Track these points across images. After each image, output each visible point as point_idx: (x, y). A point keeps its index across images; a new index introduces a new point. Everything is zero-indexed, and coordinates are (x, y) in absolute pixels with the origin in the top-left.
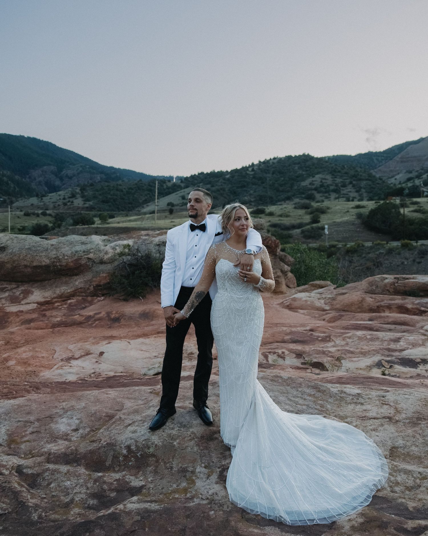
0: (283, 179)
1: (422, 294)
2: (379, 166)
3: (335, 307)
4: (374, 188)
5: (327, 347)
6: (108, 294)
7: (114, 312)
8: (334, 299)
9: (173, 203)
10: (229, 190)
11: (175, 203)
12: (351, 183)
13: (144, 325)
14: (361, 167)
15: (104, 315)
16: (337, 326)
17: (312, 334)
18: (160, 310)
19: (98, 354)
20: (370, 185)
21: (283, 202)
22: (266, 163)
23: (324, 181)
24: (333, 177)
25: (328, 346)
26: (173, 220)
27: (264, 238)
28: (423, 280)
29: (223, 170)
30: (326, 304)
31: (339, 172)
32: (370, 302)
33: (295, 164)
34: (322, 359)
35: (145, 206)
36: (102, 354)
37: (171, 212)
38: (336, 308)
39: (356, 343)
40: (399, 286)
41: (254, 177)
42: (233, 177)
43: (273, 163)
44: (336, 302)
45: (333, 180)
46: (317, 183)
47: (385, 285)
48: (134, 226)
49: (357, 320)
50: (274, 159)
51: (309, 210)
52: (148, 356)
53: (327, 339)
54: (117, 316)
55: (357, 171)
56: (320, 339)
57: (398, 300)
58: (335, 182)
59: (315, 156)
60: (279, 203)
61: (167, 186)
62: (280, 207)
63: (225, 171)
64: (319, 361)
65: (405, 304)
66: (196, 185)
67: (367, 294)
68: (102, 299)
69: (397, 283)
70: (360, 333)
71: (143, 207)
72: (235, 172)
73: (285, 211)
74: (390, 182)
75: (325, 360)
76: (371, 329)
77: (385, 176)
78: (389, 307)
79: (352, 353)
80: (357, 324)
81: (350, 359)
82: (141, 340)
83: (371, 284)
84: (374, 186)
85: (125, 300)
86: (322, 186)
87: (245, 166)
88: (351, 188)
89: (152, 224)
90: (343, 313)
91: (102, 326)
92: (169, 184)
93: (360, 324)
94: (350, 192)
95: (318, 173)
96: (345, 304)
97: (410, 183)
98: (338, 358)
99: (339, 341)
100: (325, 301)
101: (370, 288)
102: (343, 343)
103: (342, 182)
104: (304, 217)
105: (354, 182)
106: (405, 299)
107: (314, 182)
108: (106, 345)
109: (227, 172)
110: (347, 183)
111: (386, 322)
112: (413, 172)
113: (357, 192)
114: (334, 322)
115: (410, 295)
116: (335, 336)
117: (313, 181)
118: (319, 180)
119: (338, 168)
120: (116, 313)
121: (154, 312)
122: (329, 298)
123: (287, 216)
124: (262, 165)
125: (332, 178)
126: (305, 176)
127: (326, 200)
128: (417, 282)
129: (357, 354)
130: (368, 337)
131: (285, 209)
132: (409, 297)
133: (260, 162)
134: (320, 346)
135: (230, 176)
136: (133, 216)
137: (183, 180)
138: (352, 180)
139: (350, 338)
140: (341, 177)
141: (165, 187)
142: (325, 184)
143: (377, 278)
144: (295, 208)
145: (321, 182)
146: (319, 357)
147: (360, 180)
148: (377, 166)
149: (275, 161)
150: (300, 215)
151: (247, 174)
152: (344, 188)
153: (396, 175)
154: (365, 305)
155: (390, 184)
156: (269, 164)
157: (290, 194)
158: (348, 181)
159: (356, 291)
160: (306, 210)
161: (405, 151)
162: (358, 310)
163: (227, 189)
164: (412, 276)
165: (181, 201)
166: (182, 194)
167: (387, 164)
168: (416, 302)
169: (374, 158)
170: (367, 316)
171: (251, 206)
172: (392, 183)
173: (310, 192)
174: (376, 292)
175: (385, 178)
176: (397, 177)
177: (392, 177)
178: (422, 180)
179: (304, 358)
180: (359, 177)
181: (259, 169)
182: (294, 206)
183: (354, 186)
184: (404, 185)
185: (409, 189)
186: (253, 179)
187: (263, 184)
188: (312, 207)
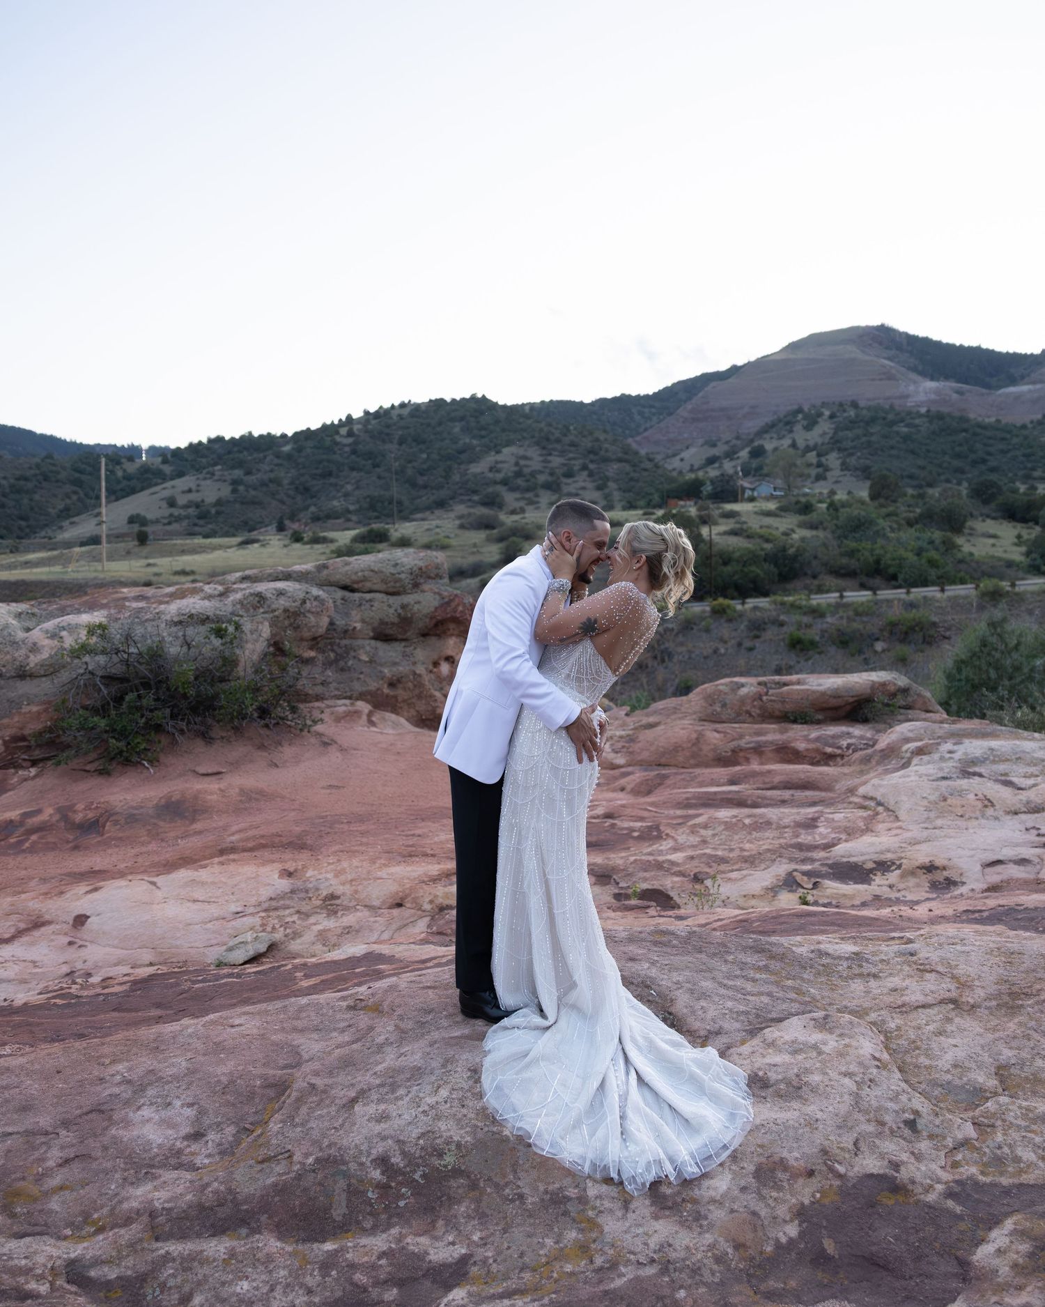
0: (424, 456)
1: (820, 717)
2: (646, 430)
3: (639, 758)
4: (637, 481)
5: (660, 853)
6: (48, 759)
7: (80, 806)
8: (631, 739)
9: (144, 518)
10: (292, 483)
11: (149, 516)
12: (584, 468)
13: (172, 834)
14: (605, 431)
15: (51, 815)
16: (664, 803)
17: (613, 825)
18: (212, 794)
19: (71, 922)
20: (627, 474)
21: (428, 513)
22: (382, 415)
23: (522, 462)
24: (544, 452)
25: (661, 851)
26: (151, 561)
27: (446, 600)
28: (820, 685)
29: (273, 433)
30: (617, 752)
31: (558, 441)
32: (715, 742)
33: (452, 420)
34: (661, 883)
35: (66, 523)
36: (80, 920)
37: (142, 539)
38: (641, 761)
39: (723, 837)
40: (771, 701)
41: (354, 452)
42: (300, 450)
43: (400, 416)
44: (640, 745)
45: (544, 461)
46: (508, 469)
47: (742, 701)
48: (44, 578)
49: (701, 785)
50: (403, 405)
51: (495, 531)
52: (215, 915)
53: (652, 834)
54: (91, 815)
55: (597, 440)
56: (636, 834)
57: (773, 734)
58: (550, 465)
59: (501, 403)
60: (419, 516)
61: (125, 471)
62: (426, 525)
63: (278, 435)
64: (655, 887)
65: (790, 742)
66: (205, 471)
67: (705, 723)
68: (32, 775)
69: (767, 694)
70: (724, 814)
71: (61, 528)
72: (305, 436)
73: (438, 534)
74: (670, 467)
75: (668, 883)
76: (741, 803)
77: (658, 453)
78: (758, 750)
79: (723, 860)
80: (706, 793)
81: (723, 876)
82: (183, 874)
83: (710, 699)
84: (635, 475)
85: (104, 772)
86: (519, 474)
87: (329, 423)
88: (585, 481)
89: (96, 571)
90: (664, 771)
91: (53, 847)
92: (131, 468)
93: (715, 793)
94: (584, 488)
95: (508, 443)
96: (662, 750)
97: (714, 468)
98: (695, 875)
99: (684, 837)
100: (612, 745)
101: (710, 710)
102: (694, 840)
103: (564, 465)
104: (484, 550)
105: (591, 466)
106: (786, 731)
107: (499, 466)
108: (90, 896)
109: (284, 436)
110: (576, 468)
111: (768, 786)
112: (719, 444)
113: (599, 488)
114: (649, 793)
115: (795, 721)
116: (668, 825)
117: (497, 462)
118: (513, 460)
119: (553, 431)
120: (88, 808)
121: (196, 798)
122: (621, 737)
123: (444, 548)
124: (373, 422)
125: (541, 455)
126: (478, 449)
127: (531, 507)
128: (808, 690)
129: (734, 864)
130: (747, 821)
131: (438, 530)
132: (795, 726)
133: (367, 413)
134: (643, 852)
135: (293, 449)
136: (34, 551)
137: (169, 456)
138: (587, 462)
139: (705, 827)
140: (562, 453)
141: (120, 474)
142: (526, 471)
143: (722, 684)
144: (462, 527)
145: (517, 464)
146: (655, 878)
147: (606, 460)
148: (641, 430)
149: (405, 412)
150: (475, 545)
151: (337, 444)
152: (570, 481)
153: (682, 450)
154: (706, 748)
155: (670, 471)
156: (391, 418)
157: (443, 493)
158: (577, 464)
159: (680, 719)
160: (488, 532)
161: (701, 394)
162: (692, 762)
163: (285, 482)
164: (794, 677)
165: (166, 511)
166: (166, 493)
167: (662, 425)
168: (814, 735)
169: (634, 410)
170: (721, 772)
171: (350, 524)
172: (674, 469)
173: (490, 490)
174: (724, 717)
175: (658, 458)
176: (685, 455)
177: (674, 455)
178: (739, 462)
179: (618, 883)
180: (602, 453)
181: (366, 431)
182: (458, 522)
183: (591, 475)
184: (701, 474)
185: (712, 482)
186: (353, 457)
187: (377, 470)
188: (502, 524)
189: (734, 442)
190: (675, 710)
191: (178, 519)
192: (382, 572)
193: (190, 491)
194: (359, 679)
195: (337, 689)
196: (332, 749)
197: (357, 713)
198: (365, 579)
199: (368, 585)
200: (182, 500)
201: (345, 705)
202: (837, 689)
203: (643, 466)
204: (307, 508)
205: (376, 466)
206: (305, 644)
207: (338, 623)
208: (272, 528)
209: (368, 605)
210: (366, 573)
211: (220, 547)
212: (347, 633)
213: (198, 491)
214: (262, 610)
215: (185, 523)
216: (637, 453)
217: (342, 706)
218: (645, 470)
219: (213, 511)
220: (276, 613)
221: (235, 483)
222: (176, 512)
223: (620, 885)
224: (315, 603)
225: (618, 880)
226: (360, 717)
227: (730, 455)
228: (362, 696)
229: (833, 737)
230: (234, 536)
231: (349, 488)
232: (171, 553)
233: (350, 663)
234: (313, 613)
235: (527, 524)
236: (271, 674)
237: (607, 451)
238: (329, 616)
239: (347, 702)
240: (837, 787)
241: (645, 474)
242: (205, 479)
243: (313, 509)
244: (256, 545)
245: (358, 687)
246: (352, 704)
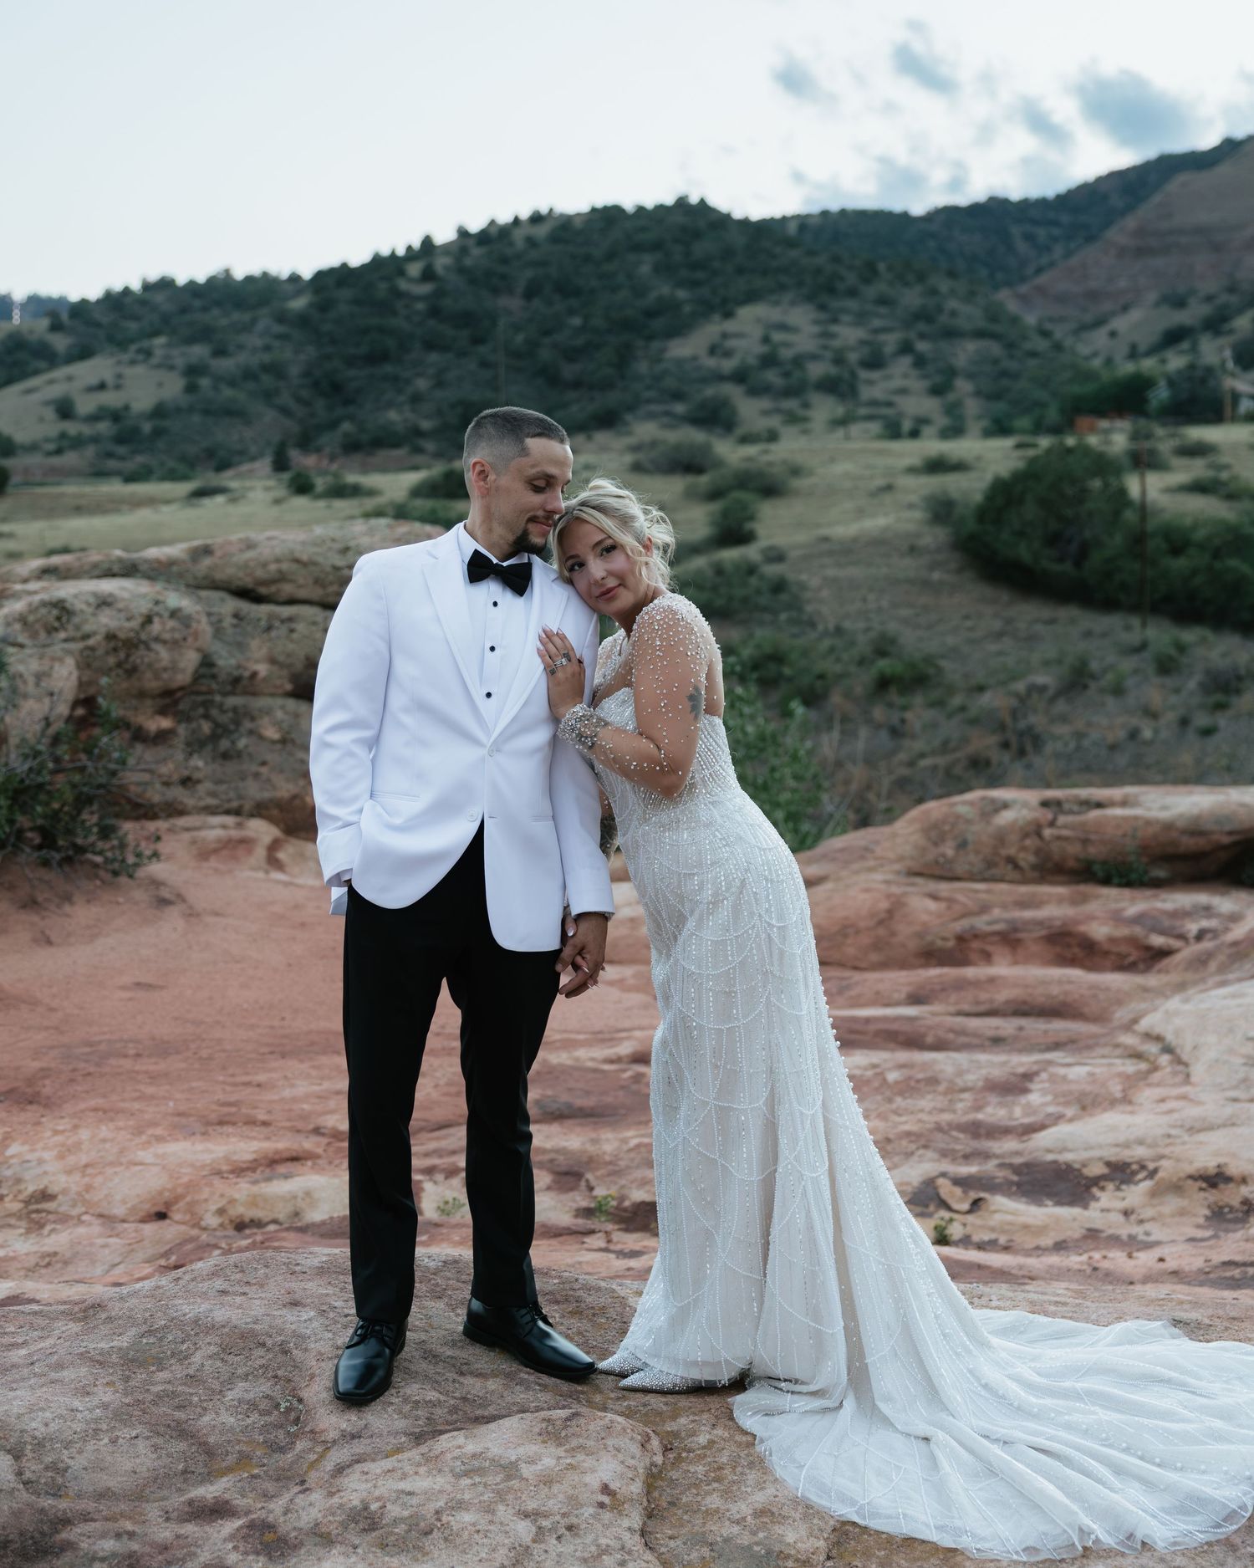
0: (577, 321)
1: (1160, 873)
2: (1039, 271)
4: (1015, 376)
10: (306, 374)
11: (20, 436)
12: (906, 348)
14: (952, 274)
20: (996, 362)
22: (494, 238)
23: (777, 337)
24: (822, 316)
28: (1166, 808)
31: (852, 293)
32: (925, 917)
33: (638, 248)
40: (1059, 838)
41: (435, 312)
42: (324, 306)
43: (531, 242)
45: (821, 335)
46: (747, 349)
47: (1001, 838)
50: (536, 218)
51: (705, 479)
57: (1052, 905)
58: (834, 343)
59: (738, 214)
63: (282, 275)
65: (1078, 922)
66: (133, 347)
67: (919, 880)
69: (1052, 824)
72: (336, 279)
74: (1086, 351)
76: (912, 1040)
77: (1061, 320)
78: (1011, 939)
80: (854, 1019)
83: (935, 833)
84: (1013, 365)
86: (769, 361)
87: (384, 252)
88: (905, 376)
93: (868, 1020)
94: (903, 391)
95: (751, 297)
97: (1178, 353)
103: (863, 343)
105: (922, 346)
106: (1084, 899)
107: (731, 343)
109: (295, 279)
110: (889, 349)
111: (982, 1008)
112: (1192, 301)
113: (935, 391)
115: (1106, 881)
117: (725, 336)
118: (757, 332)
119: (843, 271)
124: (476, 252)
125: (816, 322)
126: (687, 309)
127: (790, 430)
128: (1136, 818)
130: (892, 1076)
133: (463, 233)
135: (311, 305)
137: (65, 316)
138: (911, 336)
140: (861, 318)
142: (786, 354)
143: (964, 803)
145: (766, 340)
147: (951, 334)
148: (1029, 271)
149: (541, 231)
151: (399, 294)
152: (875, 375)
153: (1113, 314)
154: (904, 931)
155: (1087, 358)
156: (511, 244)
157: (613, 398)
158: (890, 341)
159: (870, 870)
160: (690, 479)
161: (1157, 198)
162: (874, 957)
163: (294, 371)
164: (1116, 793)
165: (53, 427)
166: (56, 391)
167: (1074, 261)
168: (1132, 910)
169: (1016, 231)
170: (900, 980)
171: (419, 459)
172: (1095, 354)
173: (709, 392)
174: (960, 868)
175: (1059, 332)
176: (1121, 323)
177: (1099, 323)
178: (1231, 339)
179: (591, 1189)
180: (943, 319)
181: (461, 270)
182: (629, 458)
183: (920, 362)
184: (1148, 365)
185: (1171, 383)
186: (432, 323)
187: (482, 349)
188: (718, 464)
189: (1224, 298)
190: (865, 852)
191: (77, 443)
192: (315, 564)
193: (102, 386)
194: (257, 775)
195: (213, 794)
196: (173, 915)
197: (246, 843)
198: (282, 578)
199: (287, 589)
200: (85, 405)
201: (224, 827)
202: (1198, 818)
203: (1028, 346)
204: (333, 425)
205: (478, 341)
206: (149, 702)
207: (221, 662)
208: (264, 465)
209: (283, 630)
210: (285, 566)
211: (151, 502)
212: (239, 683)
213: (118, 387)
214: (62, 635)
215: (90, 451)
216: (1015, 320)
217: (217, 828)
218: (1033, 354)
219: (147, 427)
220: (91, 642)
221: (193, 372)
222: (72, 428)
223: (595, 1193)
224: (171, 624)
225: (593, 1182)
226: (250, 852)
227: (1216, 324)
228: (260, 810)
229: (1176, 914)
230: (184, 478)
231: (422, 384)
232: (52, 511)
233: (242, 743)
234: (165, 642)
235: (770, 464)
236: (57, 760)
237: (953, 314)
238: (199, 650)
239: (230, 820)
240: (1118, 1015)
241: (1032, 363)
242: (133, 362)
243: (346, 426)
244: (220, 499)
245: (254, 791)
246: (239, 825)
